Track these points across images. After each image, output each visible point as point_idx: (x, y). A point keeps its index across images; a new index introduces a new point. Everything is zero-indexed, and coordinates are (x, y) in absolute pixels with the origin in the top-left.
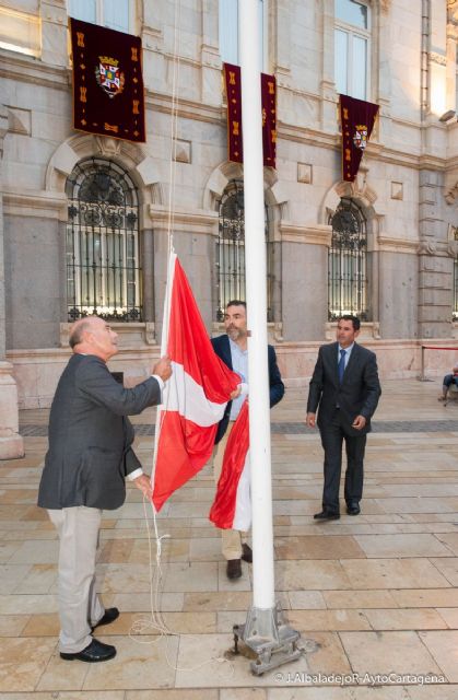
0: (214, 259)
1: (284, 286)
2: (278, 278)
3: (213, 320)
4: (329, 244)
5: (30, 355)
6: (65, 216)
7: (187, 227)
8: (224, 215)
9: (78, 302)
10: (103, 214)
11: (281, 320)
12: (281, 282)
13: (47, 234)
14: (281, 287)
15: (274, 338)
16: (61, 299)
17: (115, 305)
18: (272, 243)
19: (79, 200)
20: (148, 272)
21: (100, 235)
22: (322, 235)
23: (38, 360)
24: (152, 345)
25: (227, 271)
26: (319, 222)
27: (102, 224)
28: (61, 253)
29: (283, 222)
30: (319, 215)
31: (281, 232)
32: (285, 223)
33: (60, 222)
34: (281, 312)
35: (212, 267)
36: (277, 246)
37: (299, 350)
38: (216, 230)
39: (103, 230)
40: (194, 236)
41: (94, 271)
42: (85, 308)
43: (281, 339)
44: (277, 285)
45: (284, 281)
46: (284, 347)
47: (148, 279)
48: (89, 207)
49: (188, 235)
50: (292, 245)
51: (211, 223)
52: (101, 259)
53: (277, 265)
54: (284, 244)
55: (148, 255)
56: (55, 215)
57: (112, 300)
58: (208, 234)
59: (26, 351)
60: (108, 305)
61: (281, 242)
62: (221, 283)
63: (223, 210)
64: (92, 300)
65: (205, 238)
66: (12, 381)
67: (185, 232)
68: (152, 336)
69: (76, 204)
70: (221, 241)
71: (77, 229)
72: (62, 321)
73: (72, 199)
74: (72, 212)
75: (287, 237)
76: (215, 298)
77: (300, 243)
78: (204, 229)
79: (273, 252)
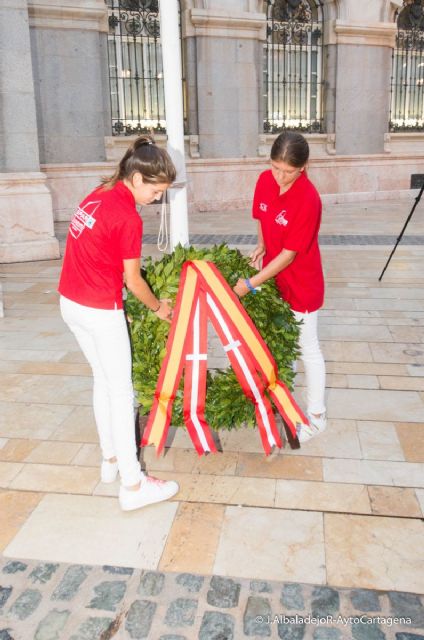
0: (262, 67)
1: (338, 94)
2: (332, 86)
3: (260, 133)
4: (394, 44)
5: (78, 169)
6: (106, 27)
7: (232, 33)
8: (274, 17)
9: (122, 116)
10: (145, 23)
11: (334, 132)
12: (335, 90)
13: (89, 47)
14: (335, 95)
15: (326, 151)
16: (104, 113)
17: (159, 118)
18: (327, 46)
19: (119, 9)
20: (191, 82)
21: (142, 45)
22: (385, 35)
23: (85, 174)
24: (196, 158)
25: (276, 79)
26: (382, 20)
27: (143, 33)
28: (102, 67)
29: (339, 22)
30: (382, 11)
31: (337, 33)
32: (341, 23)
33: (101, 33)
34: (334, 122)
35: (258, 76)
36: (332, 50)
37: (353, 164)
38: (263, 34)
39: (145, 40)
40: (239, 42)
41: (137, 83)
42: (129, 122)
43: (334, 151)
44: (330, 92)
45: (338, 87)
46: (337, 160)
47: (191, 90)
48: (130, 16)
49: (233, 41)
50: (349, 47)
51: (257, 27)
52: (143, 71)
53: (332, 72)
54: (339, 47)
55: (191, 65)
56: (96, 26)
57: (155, 113)
58: (255, 39)
59: (73, 165)
60: (152, 118)
61: (336, 45)
62: (270, 92)
63: (273, 12)
64: (136, 114)
65: (251, 43)
66: (46, 190)
67: (229, 38)
68: (195, 149)
69: (116, 13)
70: (270, 46)
71: (118, 39)
72: (106, 135)
73: (113, 8)
74: (113, 22)
75: (343, 39)
76: (263, 108)
77: (358, 45)
78: (251, 34)
79: (328, 56)
